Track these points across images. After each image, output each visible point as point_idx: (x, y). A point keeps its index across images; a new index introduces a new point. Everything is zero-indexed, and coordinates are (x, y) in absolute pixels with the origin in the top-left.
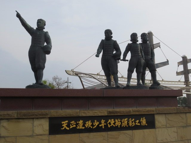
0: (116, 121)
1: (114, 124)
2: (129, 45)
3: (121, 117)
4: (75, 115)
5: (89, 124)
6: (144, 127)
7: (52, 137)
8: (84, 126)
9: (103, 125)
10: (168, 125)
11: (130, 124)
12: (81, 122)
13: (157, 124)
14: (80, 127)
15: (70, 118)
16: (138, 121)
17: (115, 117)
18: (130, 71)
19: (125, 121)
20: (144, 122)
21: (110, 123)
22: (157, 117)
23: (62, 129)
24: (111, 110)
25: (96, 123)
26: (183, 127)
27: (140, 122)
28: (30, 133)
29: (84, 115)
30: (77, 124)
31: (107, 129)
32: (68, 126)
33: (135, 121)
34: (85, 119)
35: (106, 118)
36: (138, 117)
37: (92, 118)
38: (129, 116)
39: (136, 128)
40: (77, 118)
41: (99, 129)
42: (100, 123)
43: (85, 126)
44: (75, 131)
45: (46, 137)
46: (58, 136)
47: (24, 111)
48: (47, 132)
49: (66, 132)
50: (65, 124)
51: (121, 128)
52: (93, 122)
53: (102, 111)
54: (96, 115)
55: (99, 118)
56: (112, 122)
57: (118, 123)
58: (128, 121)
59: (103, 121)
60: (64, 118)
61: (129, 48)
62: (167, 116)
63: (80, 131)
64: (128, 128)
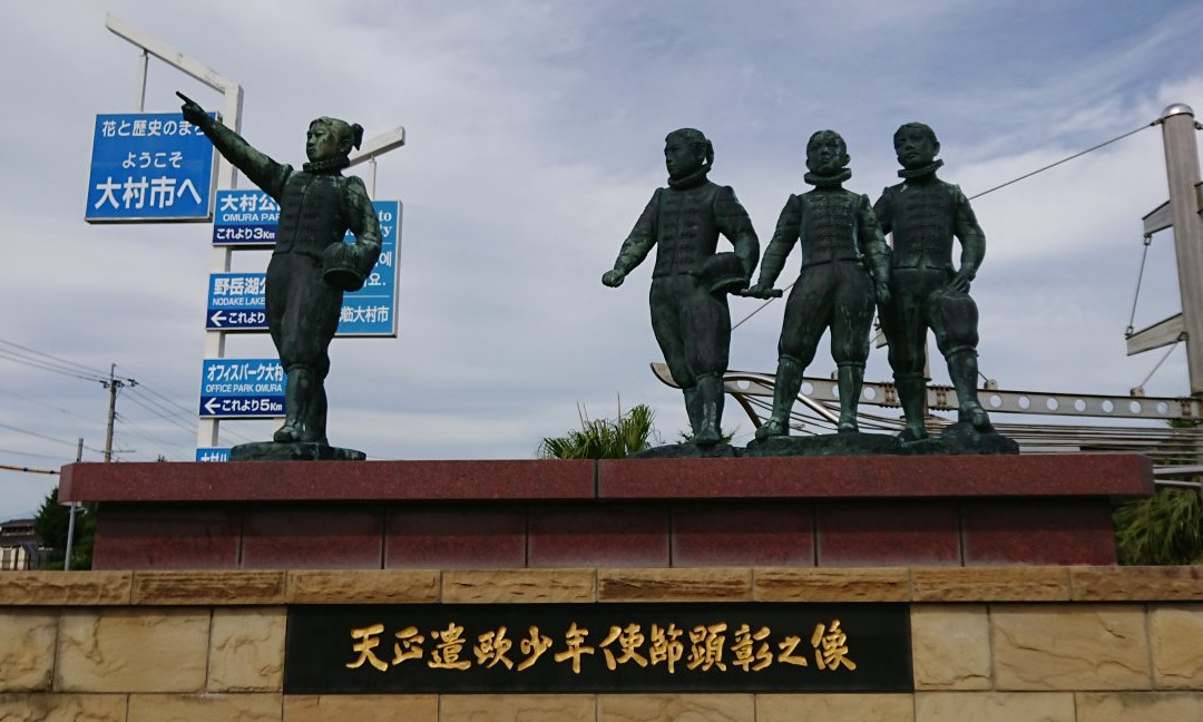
0: (657, 635)
1: (644, 650)
3: (688, 615)
4: (421, 596)
5: (493, 646)
6: (835, 681)
7: (296, 703)
8: (466, 654)
9: (574, 654)
10: (1005, 678)
11: (745, 658)
12: (452, 634)
13: (923, 666)
14: (448, 658)
16: (793, 643)
17: (648, 615)
19: (710, 644)
20: (834, 647)
21: (617, 649)
22: (924, 626)
23: (349, 666)
24: (621, 572)
25: (538, 645)
27: (805, 649)
28: (192, 681)
29: (468, 597)
30: (430, 646)
31: (596, 678)
32: (384, 652)
33: (773, 642)
34: (477, 619)
35: (597, 618)
36: (795, 618)
37: (516, 618)
38: (735, 612)
39: (780, 680)
41: (549, 678)
42: (560, 645)
43: (474, 659)
44: (416, 679)
45: (268, 705)
46: (331, 703)
48: (276, 680)
49: (368, 683)
50: (366, 639)
51: (687, 680)
52: (516, 635)
53: (569, 579)
54: (529, 597)
55: (554, 618)
56: (633, 638)
57: (666, 649)
58: (730, 639)
59: (576, 635)
60: (364, 613)
62: (1000, 619)
63: (447, 683)
64: (730, 680)
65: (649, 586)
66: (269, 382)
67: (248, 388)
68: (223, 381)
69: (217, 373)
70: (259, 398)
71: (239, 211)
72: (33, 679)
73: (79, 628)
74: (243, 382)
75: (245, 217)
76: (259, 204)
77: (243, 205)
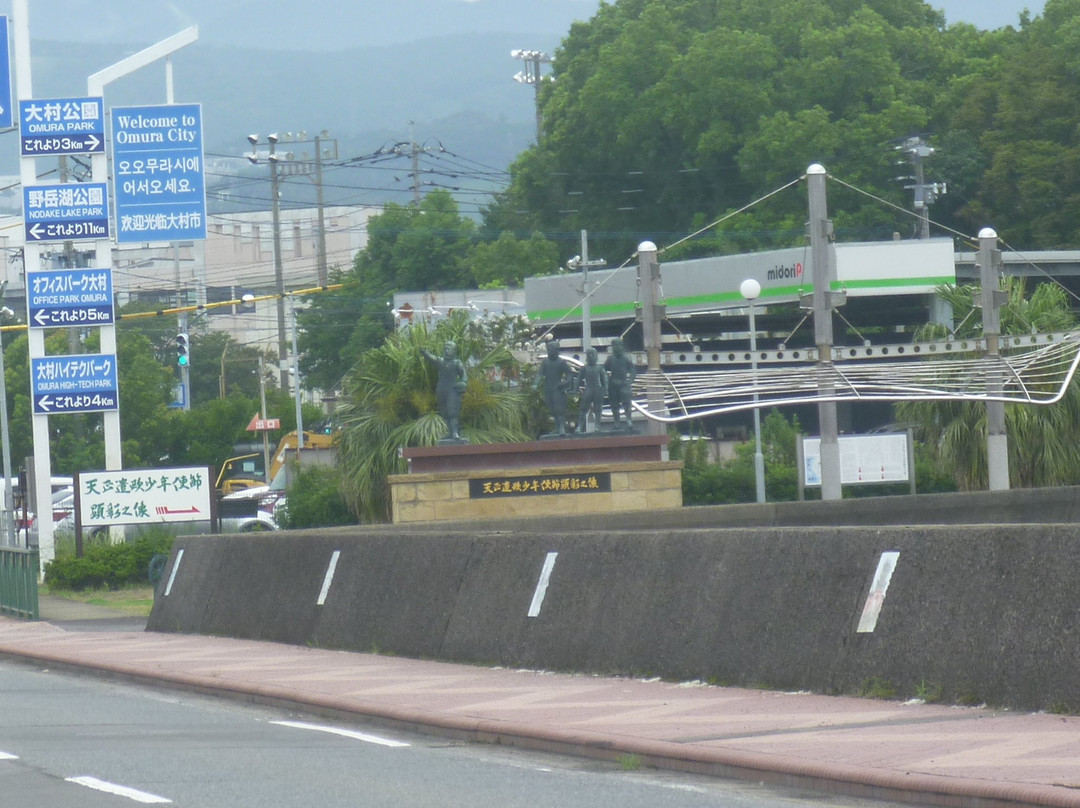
0: (554, 482)
1: (551, 485)
3: (560, 477)
4: (500, 476)
5: (517, 486)
6: (594, 490)
7: (472, 500)
8: (510, 488)
9: (535, 487)
10: (632, 488)
11: (573, 486)
12: (507, 484)
13: (613, 485)
14: (506, 489)
15: (493, 480)
16: (584, 482)
17: (551, 477)
19: (565, 483)
20: (593, 482)
21: (544, 485)
22: (614, 478)
23: (484, 492)
24: (545, 468)
25: (527, 485)
26: (658, 490)
27: (587, 483)
28: (449, 497)
29: (511, 476)
30: (502, 487)
31: (540, 492)
32: (492, 488)
33: (580, 482)
34: (512, 480)
35: (539, 479)
36: (584, 476)
37: (521, 479)
38: (570, 476)
39: (581, 490)
40: (502, 480)
41: (530, 492)
42: (532, 485)
43: (512, 489)
44: (499, 494)
45: (466, 502)
46: (481, 500)
47: (441, 473)
48: (468, 496)
49: (488, 495)
50: (487, 486)
51: (561, 491)
52: (522, 483)
53: (534, 470)
54: (525, 475)
55: (530, 479)
56: (548, 483)
57: (555, 484)
58: (570, 482)
59: (535, 482)
60: (487, 480)
62: (631, 475)
63: (506, 494)
64: (570, 491)
65: (552, 471)
66: (92, 292)
71: (45, 122)
72: (412, 498)
73: (421, 487)
75: (51, 128)
76: (63, 114)
77: (47, 113)
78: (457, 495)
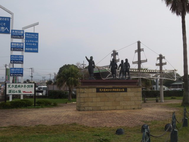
2: (120, 64)
3: (116, 88)
5: (107, 90)
6: (123, 92)
7: (97, 93)
9: (111, 90)
10: (131, 91)
11: (119, 90)
12: (105, 89)
13: (128, 91)
14: (105, 91)
15: (102, 88)
16: (121, 90)
17: (115, 88)
18: (120, 73)
19: (117, 90)
20: (123, 90)
22: (128, 89)
24: (113, 86)
25: (109, 90)
26: (137, 92)
28: (92, 92)
31: (112, 92)
32: (101, 90)
34: (106, 88)
35: (112, 88)
36: (121, 88)
37: (108, 88)
38: (119, 88)
39: (121, 92)
40: (104, 88)
41: (110, 92)
44: (103, 92)
45: (95, 93)
46: (99, 93)
47: (90, 86)
48: (96, 92)
49: (101, 92)
50: (100, 90)
51: (116, 92)
53: (111, 86)
55: (110, 88)
56: (114, 89)
60: (100, 88)
61: (120, 65)
62: (131, 88)
64: (118, 92)
66: (20, 59)
67: (17, 59)
68: (14, 58)
69: (13, 57)
70: (19, 61)
71: (15, 33)
72: (83, 92)
74: (17, 58)
75: (16, 34)
76: (18, 32)
77: (15, 32)
78: (94, 91)
